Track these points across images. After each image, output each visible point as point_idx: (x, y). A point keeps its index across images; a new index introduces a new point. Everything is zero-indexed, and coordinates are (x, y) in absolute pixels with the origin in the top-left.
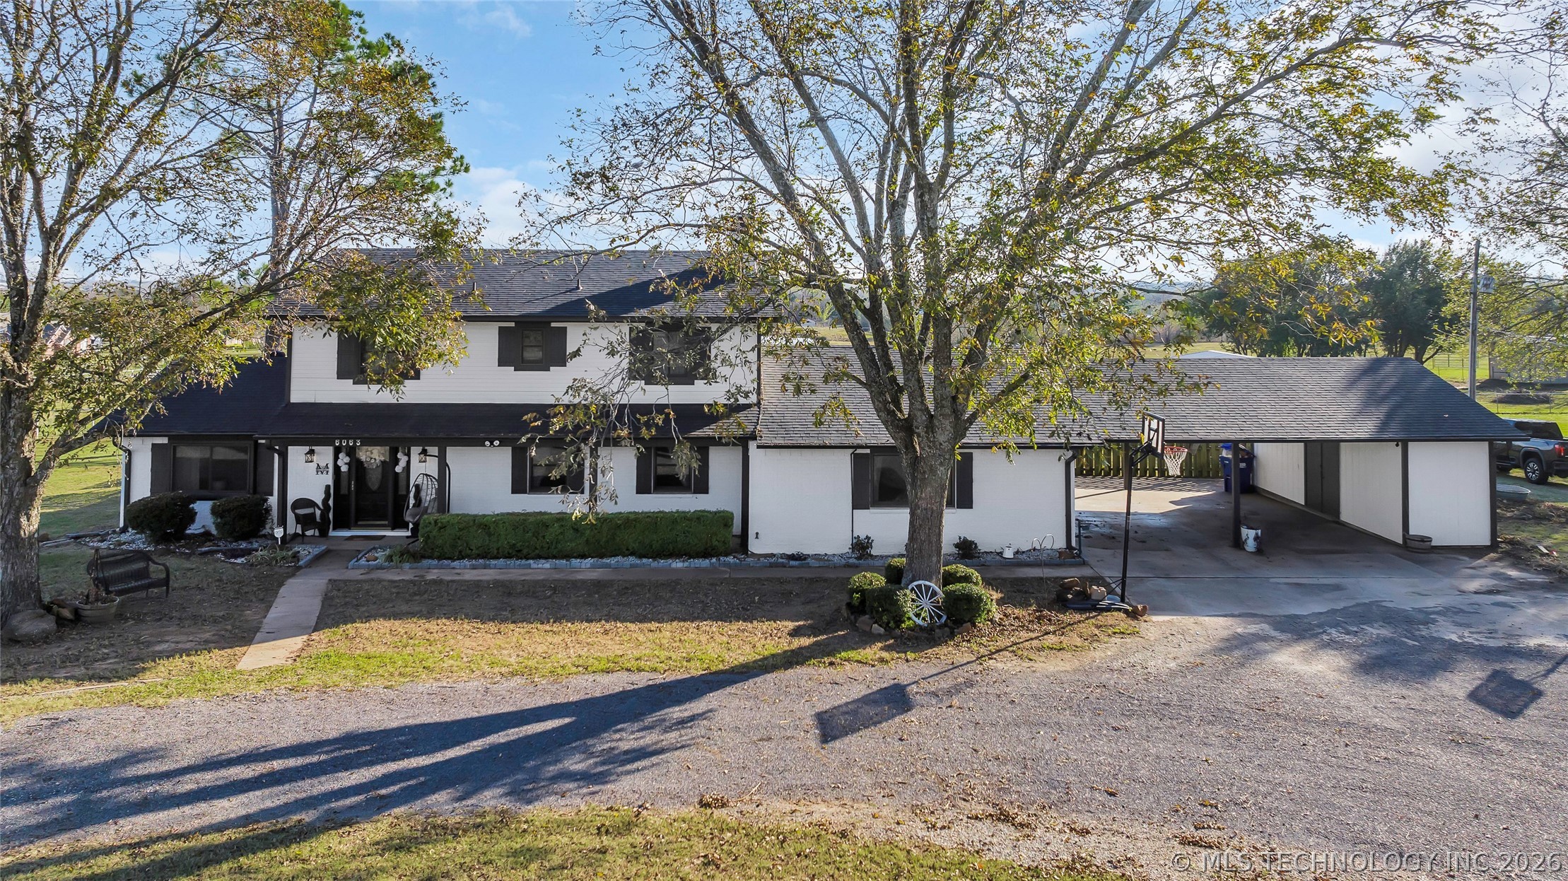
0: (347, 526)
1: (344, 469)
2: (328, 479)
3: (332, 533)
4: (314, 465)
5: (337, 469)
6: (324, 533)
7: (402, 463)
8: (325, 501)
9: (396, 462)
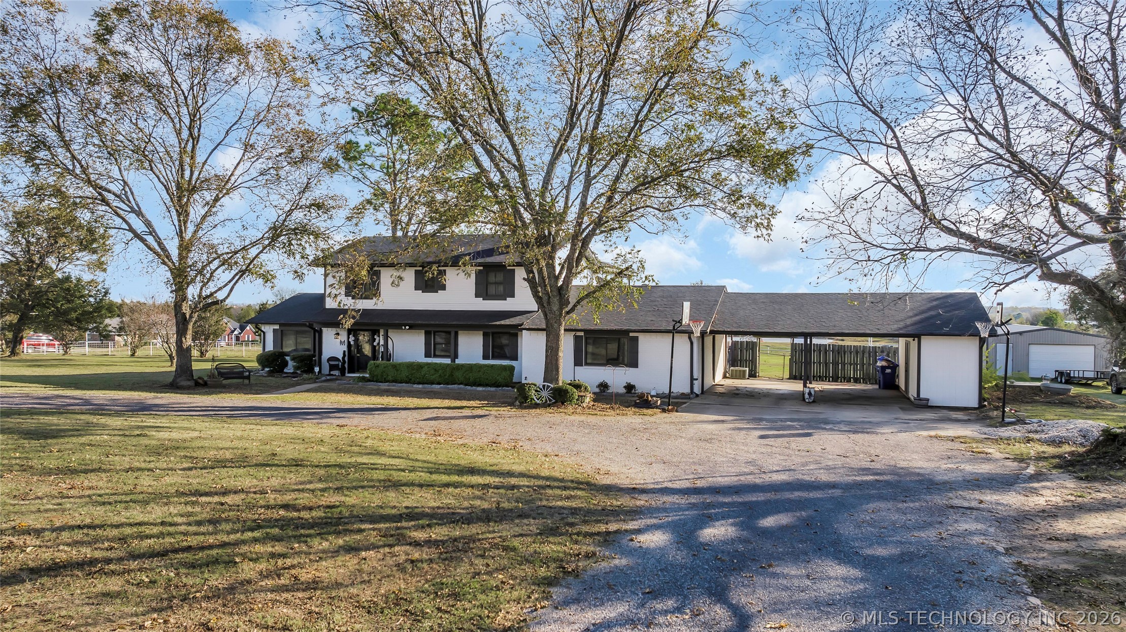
0: (353, 372)
1: (352, 343)
2: (345, 348)
3: (347, 375)
4: (338, 341)
5: (349, 342)
6: (343, 374)
7: (377, 341)
8: (343, 358)
9: (374, 340)
